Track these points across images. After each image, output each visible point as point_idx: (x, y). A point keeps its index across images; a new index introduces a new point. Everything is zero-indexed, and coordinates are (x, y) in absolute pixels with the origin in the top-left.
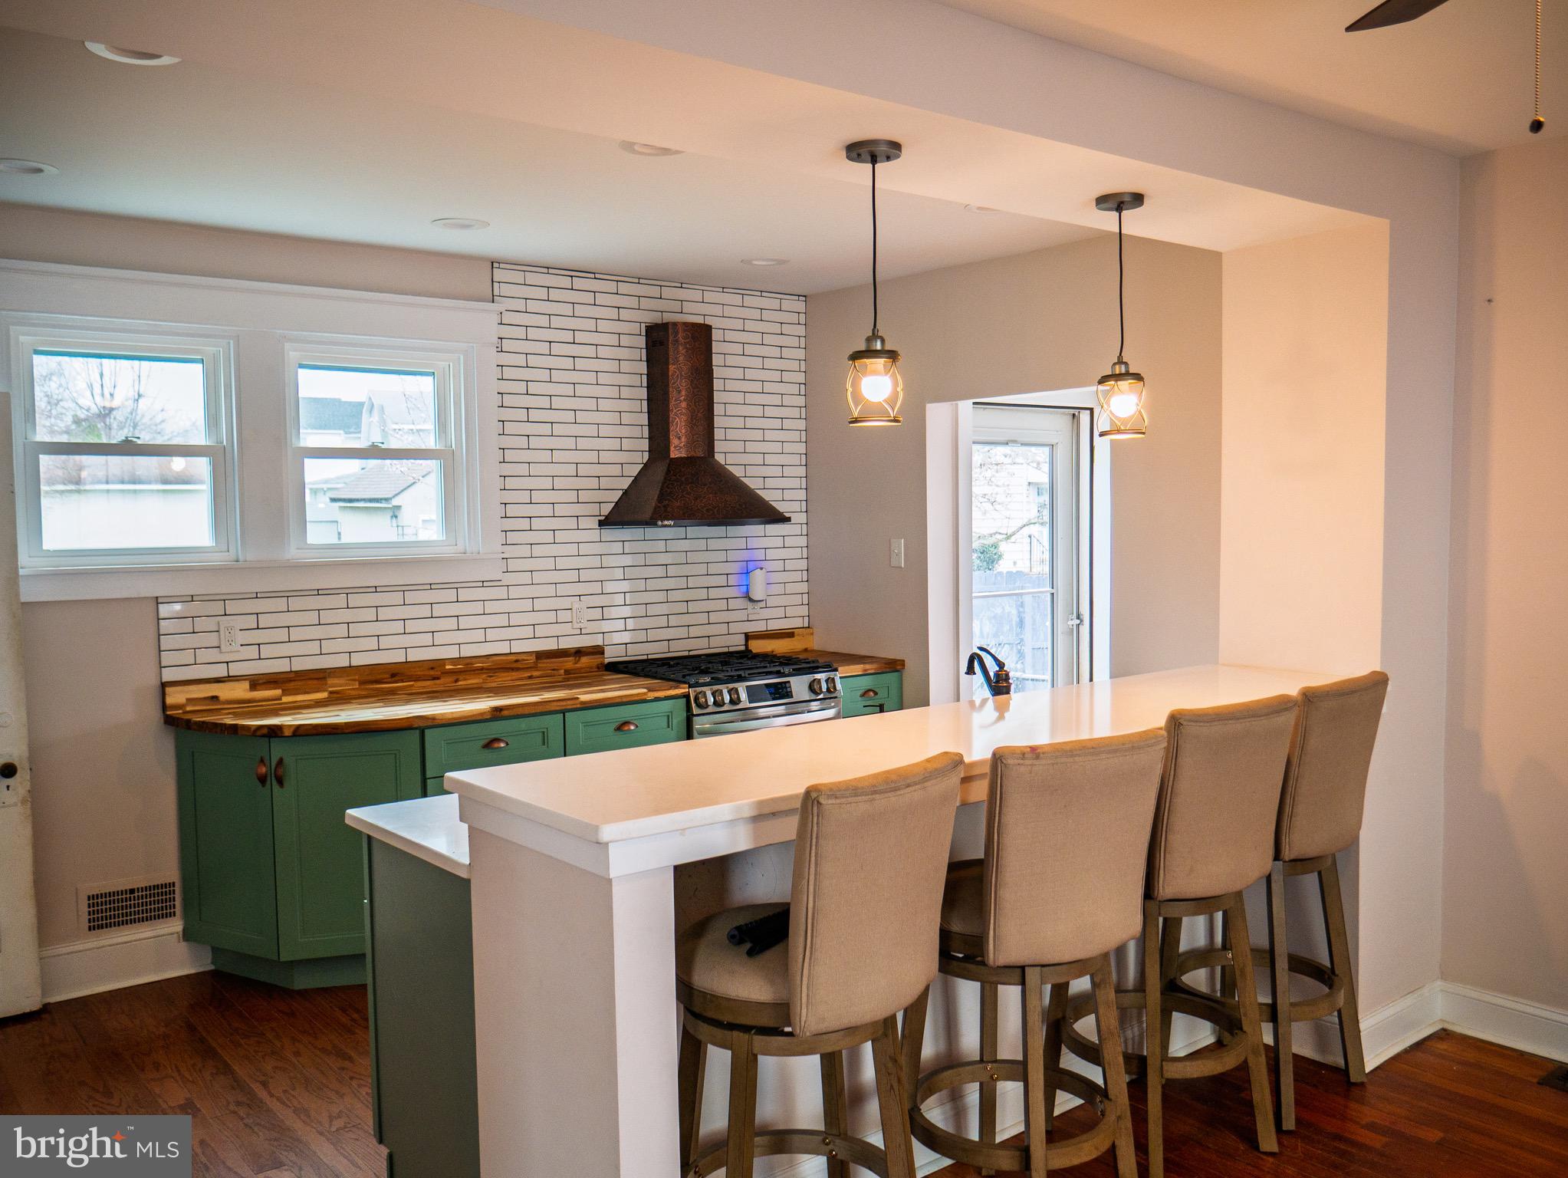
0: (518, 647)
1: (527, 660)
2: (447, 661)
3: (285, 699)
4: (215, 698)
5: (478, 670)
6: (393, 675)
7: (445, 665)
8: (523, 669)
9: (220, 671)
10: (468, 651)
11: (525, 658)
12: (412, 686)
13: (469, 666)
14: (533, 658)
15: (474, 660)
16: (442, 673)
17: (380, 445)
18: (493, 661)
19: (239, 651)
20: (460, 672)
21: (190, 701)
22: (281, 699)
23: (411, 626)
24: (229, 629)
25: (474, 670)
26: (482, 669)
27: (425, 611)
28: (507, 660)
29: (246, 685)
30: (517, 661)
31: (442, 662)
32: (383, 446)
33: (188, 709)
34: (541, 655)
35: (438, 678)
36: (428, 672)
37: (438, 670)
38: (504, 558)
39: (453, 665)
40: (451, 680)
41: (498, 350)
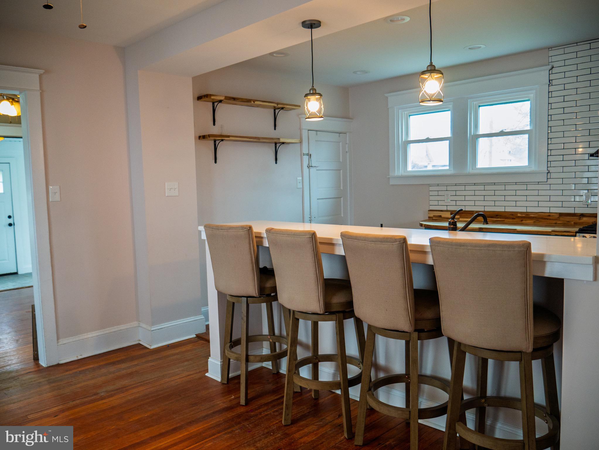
0: (553, 210)
1: (555, 216)
2: (518, 213)
3: (460, 219)
4: (440, 216)
6: (497, 216)
7: (517, 214)
8: (552, 219)
9: (444, 208)
10: (530, 210)
12: (504, 220)
13: (528, 216)
14: (557, 216)
15: (530, 213)
16: (516, 217)
17: (504, 131)
18: (539, 215)
19: (450, 202)
20: (524, 217)
21: (434, 216)
22: (459, 219)
23: (507, 198)
24: (447, 195)
25: (530, 218)
26: (533, 217)
27: (513, 193)
28: (544, 215)
29: (449, 213)
30: (549, 216)
31: (517, 213)
32: (506, 131)
33: (434, 218)
34: (561, 215)
35: (514, 219)
36: (511, 216)
37: (515, 216)
38: (549, 173)
39: (521, 214)
40: (520, 220)
41: (550, 85)
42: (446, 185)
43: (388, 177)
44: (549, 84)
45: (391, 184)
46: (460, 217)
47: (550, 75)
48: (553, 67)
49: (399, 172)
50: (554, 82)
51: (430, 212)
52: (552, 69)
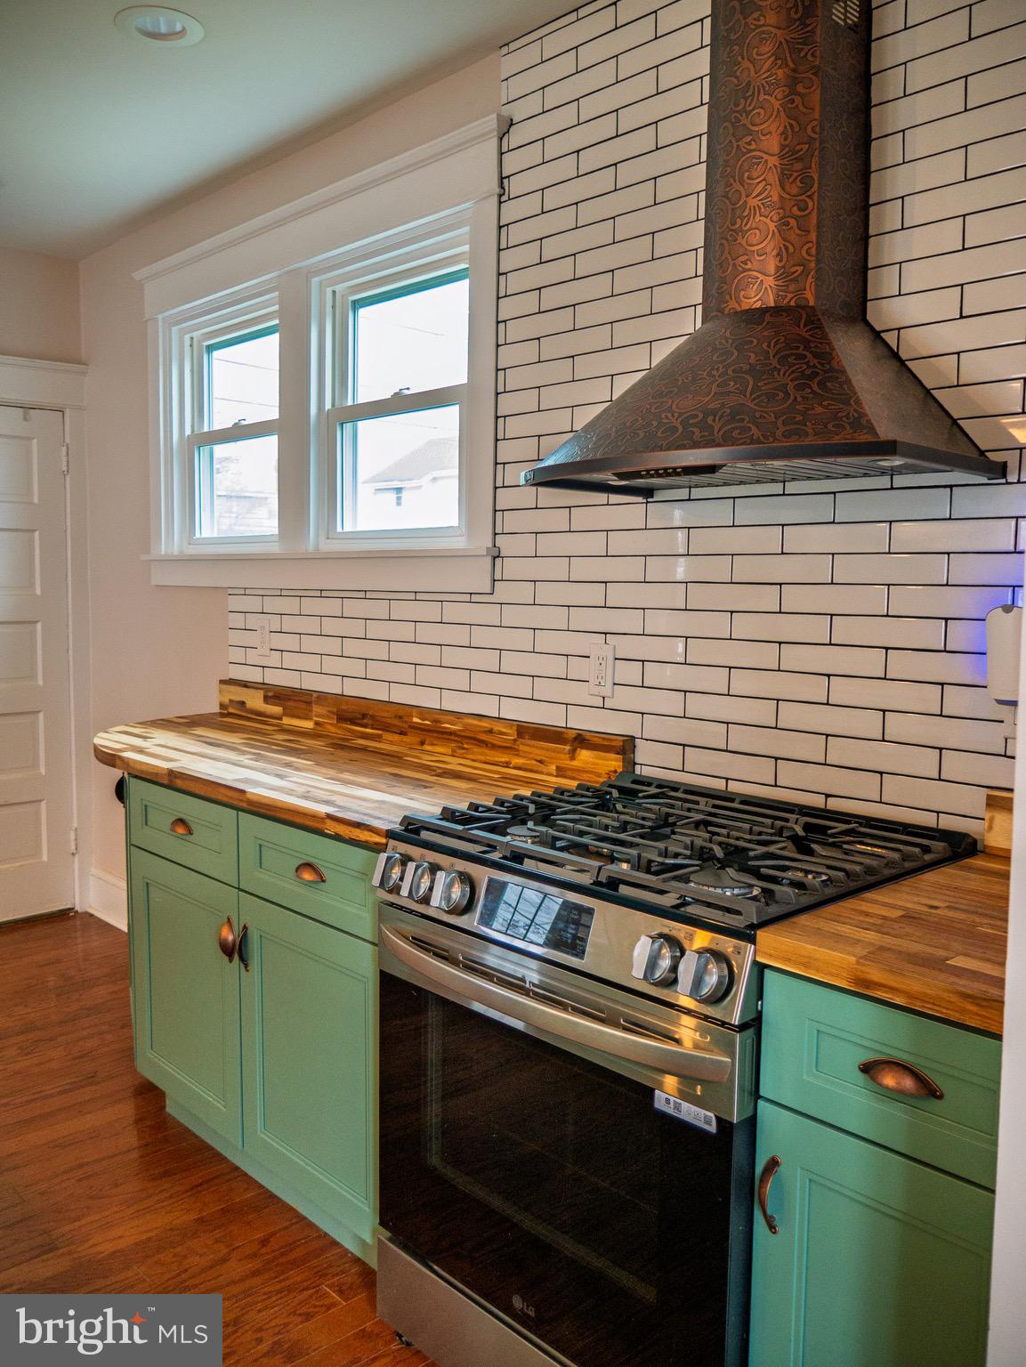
1: (503, 733)
2: (414, 707)
3: (286, 721)
4: (244, 704)
5: (446, 733)
6: (364, 717)
7: (412, 713)
8: (500, 747)
9: (258, 676)
10: (449, 703)
11: (504, 730)
12: (380, 736)
13: (441, 725)
14: (513, 734)
15: (447, 717)
16: (410, 726)
18: (464, 725)
19: (268, 656)
20: (429, 730)
21: (235, 704)
22: (281, 719)
24: (264, 629)
25: (443, 733)
26: (452, 733)
28: (480, 726)
29: (264, 694)
30: (491, 731)
31: (410, 710)
34: (523, 731)
35: (408, 733)
36: (396, 722)
37: (406, 722)
38: (498, 557)
39: (420, 719)
40: (418, 739)
41: (503, 199)
42: (262, 592)
43: (144, 557)
44: (500, 196)
45: (154, 582)
46: (285, 714)
47: (503, 156)
48: (512, 125)
49: (170, 542)
50: (515, 186)
51: (224, 686)
52: (508, 132)
